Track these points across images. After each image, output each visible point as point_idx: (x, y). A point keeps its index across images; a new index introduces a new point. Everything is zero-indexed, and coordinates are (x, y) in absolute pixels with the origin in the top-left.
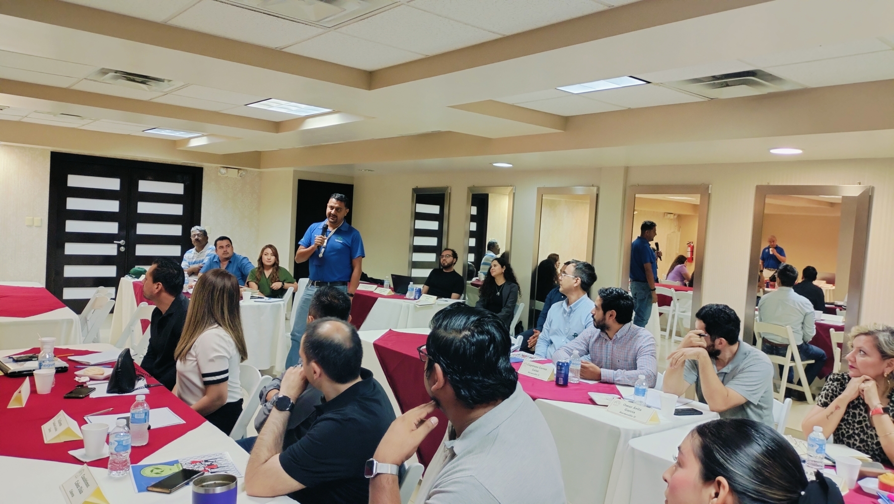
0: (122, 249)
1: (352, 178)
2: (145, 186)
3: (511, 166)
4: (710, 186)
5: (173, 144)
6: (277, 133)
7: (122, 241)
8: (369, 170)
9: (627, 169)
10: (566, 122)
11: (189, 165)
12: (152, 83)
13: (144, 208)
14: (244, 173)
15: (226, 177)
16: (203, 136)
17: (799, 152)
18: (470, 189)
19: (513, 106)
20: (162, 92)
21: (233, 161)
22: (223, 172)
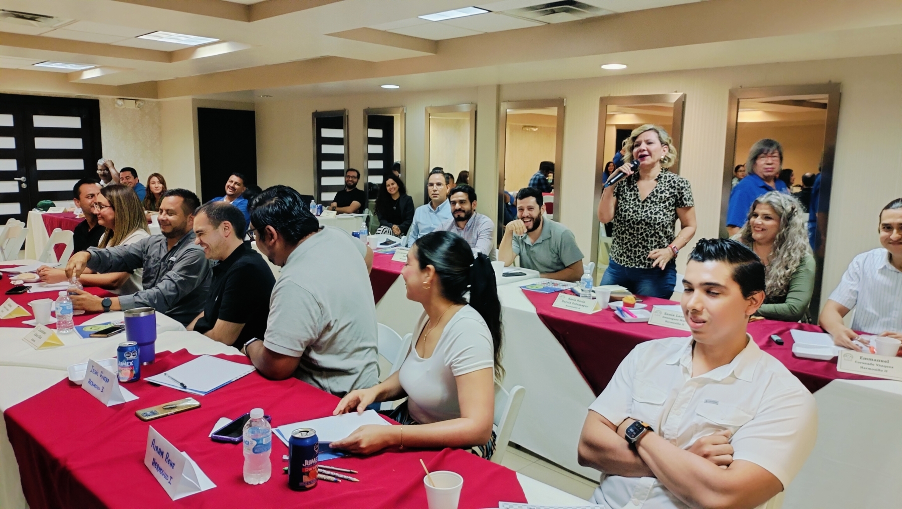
0: (24, 186)
1: (253, 104)
2: (40, 121)
3: (398, 87)
4: (565, 99)
5: (65, 77)
6: (171, 62)
7: (23, 177)
8: (267, 96)
9: (499, 87)
10: (435, 46)
11: (84, 98)
12: (41, 19)
13: (41, 143)
14: (142, 104)
15: (124, 108)
16: (96, 68)
17: (624, 67)
18: (366, 111)
19: (385, 32)
20: (51, 27)
21: (128, 91)
22: (120, 104)
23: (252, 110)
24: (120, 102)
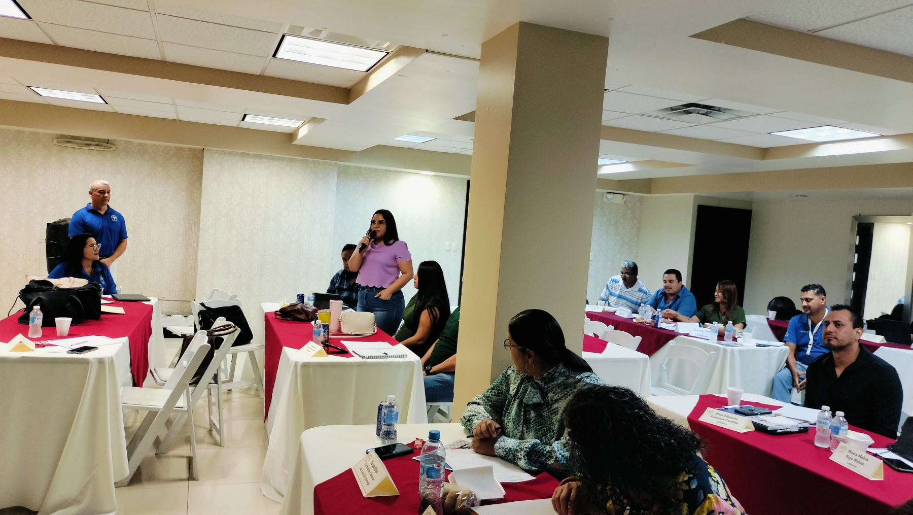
1: (751, 203)
6: (762, 160)
14: (628, 199)
15: (612, 203)
16: (627, 162)
22: (610, 197)
23: (748, 208)
24: (610, 196)
